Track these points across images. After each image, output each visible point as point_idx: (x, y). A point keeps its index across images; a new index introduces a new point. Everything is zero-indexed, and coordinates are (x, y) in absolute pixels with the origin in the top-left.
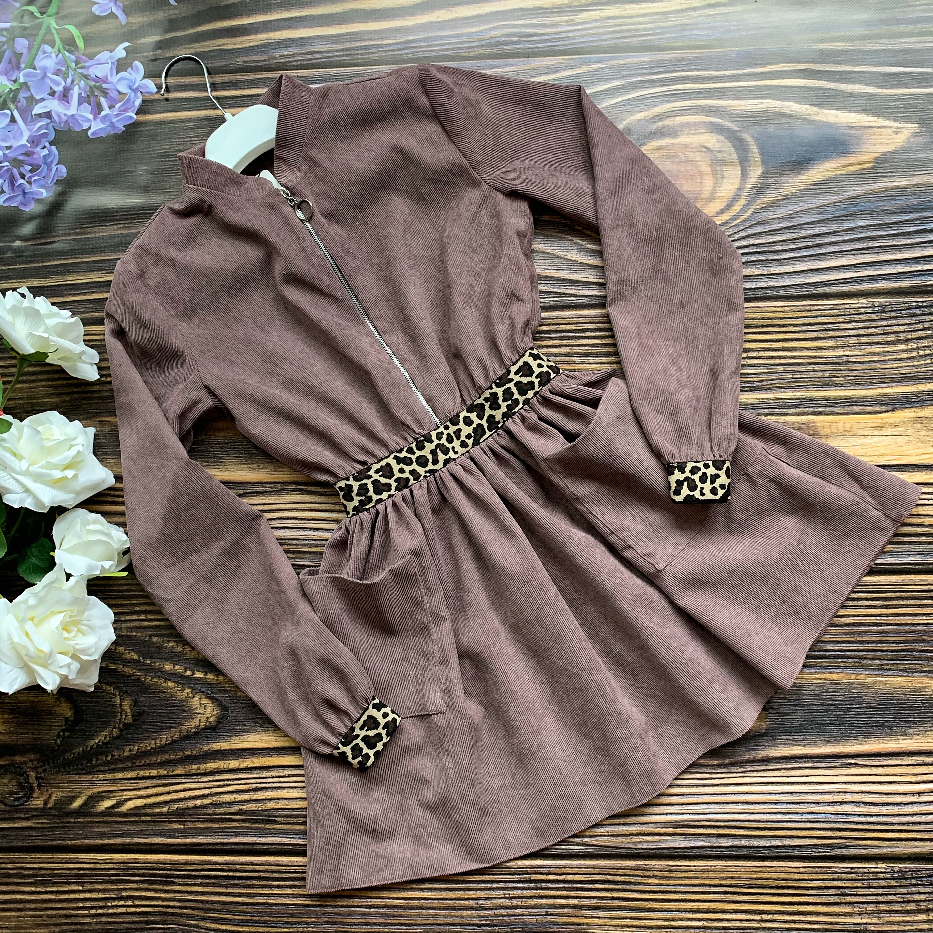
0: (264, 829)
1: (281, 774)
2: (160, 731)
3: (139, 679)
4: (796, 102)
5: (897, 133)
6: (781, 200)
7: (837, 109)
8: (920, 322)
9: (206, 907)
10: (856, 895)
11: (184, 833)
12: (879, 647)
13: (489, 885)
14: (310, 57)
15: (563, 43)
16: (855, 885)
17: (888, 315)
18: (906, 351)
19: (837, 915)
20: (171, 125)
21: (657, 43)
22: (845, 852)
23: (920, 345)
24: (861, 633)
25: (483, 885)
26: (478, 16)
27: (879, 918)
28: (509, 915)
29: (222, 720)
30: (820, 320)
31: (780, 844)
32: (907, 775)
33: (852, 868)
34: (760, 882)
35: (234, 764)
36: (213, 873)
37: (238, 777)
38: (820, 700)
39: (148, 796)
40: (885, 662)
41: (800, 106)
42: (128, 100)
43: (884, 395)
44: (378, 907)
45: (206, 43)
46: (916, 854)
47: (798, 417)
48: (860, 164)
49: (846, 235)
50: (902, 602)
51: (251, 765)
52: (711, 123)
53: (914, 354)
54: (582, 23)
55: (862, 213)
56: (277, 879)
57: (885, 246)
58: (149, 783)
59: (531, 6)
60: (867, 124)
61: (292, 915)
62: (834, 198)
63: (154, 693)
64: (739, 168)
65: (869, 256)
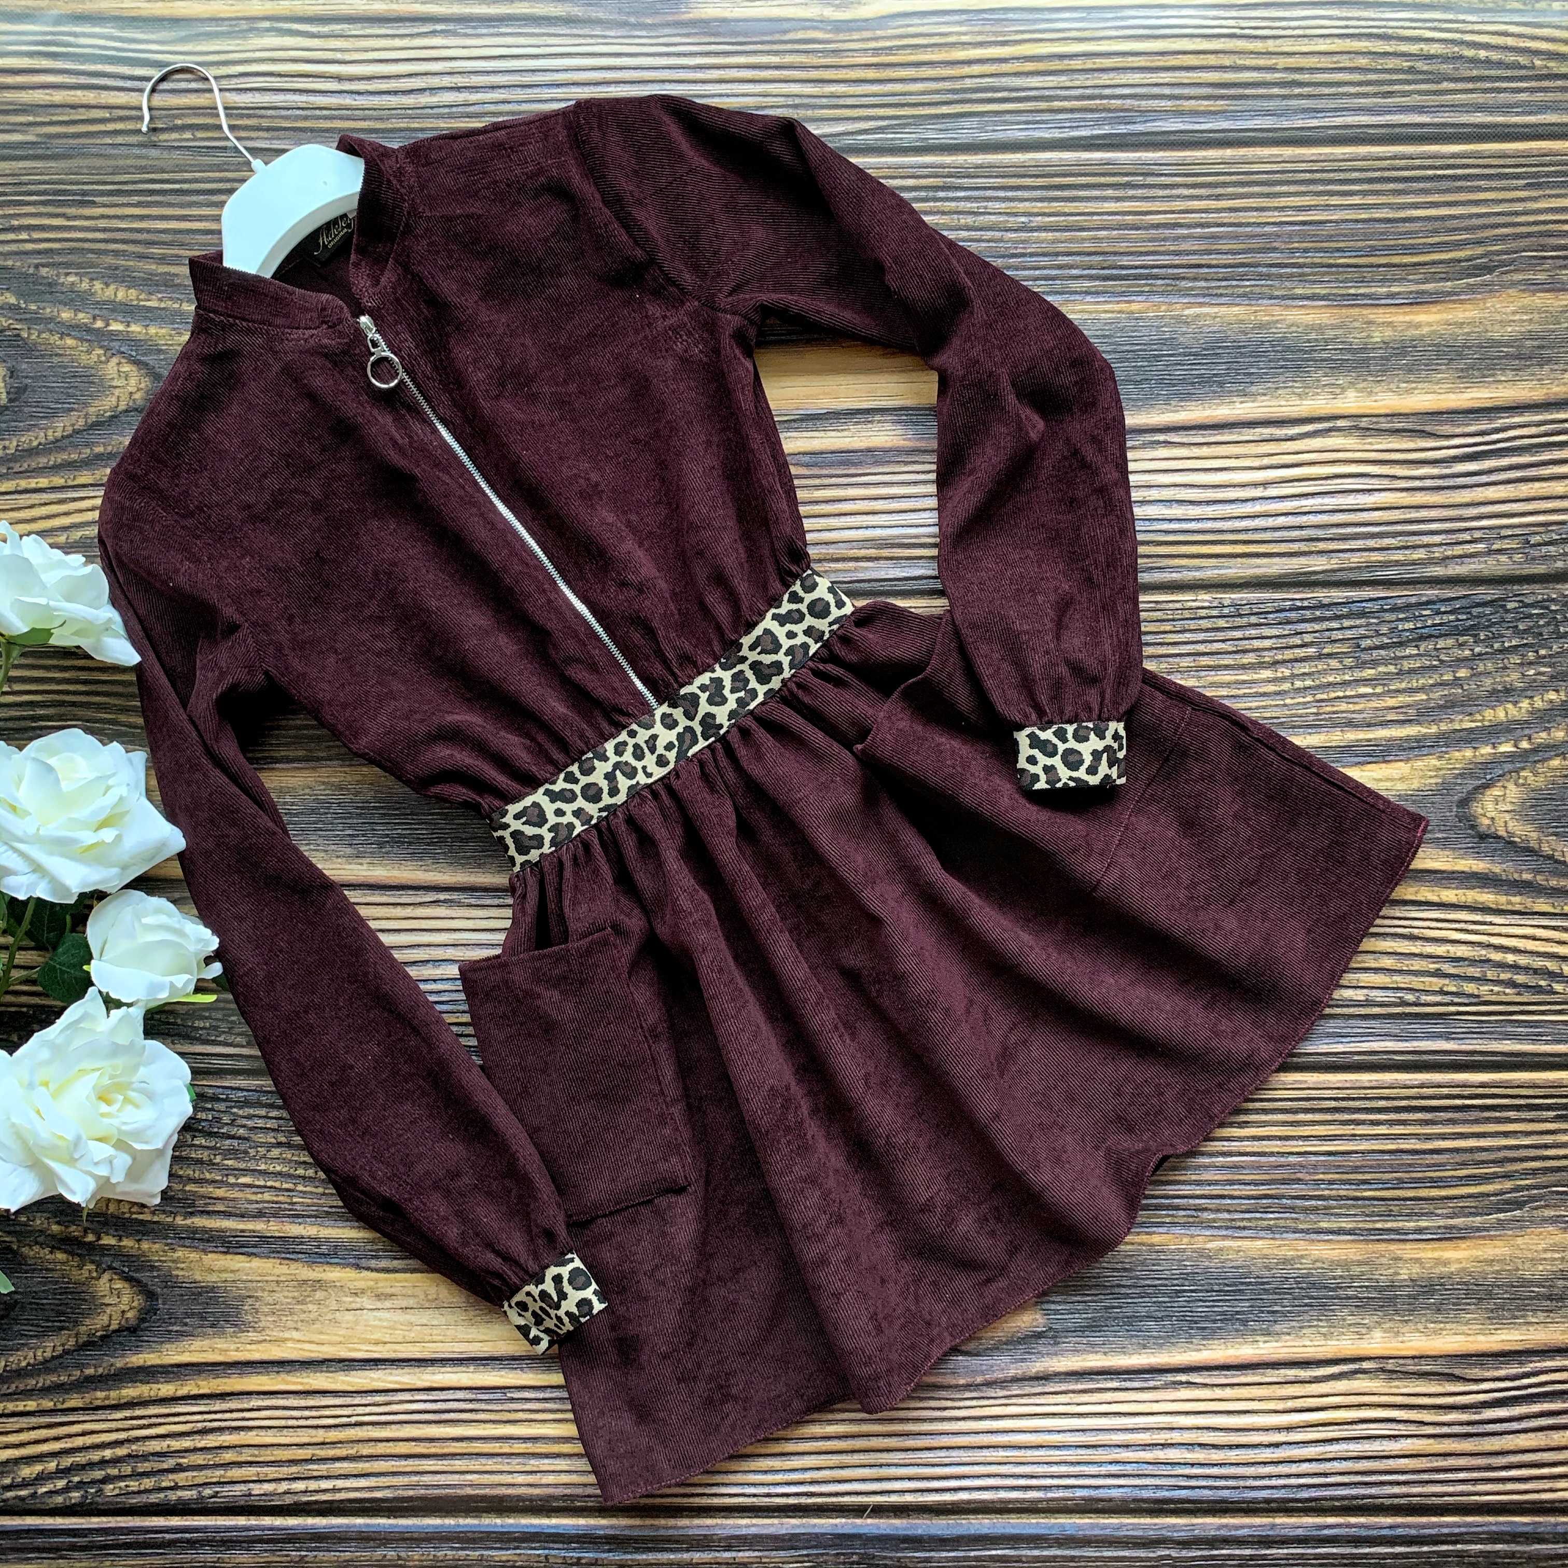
2: (53, 414)
3: (18, 335)
12: (1205, 259)
24: (1176, 238)
32: (1246, 456)
38: (1111, 344)
40: (1214, 284)
50: (1241, 190)
63: (43, 356)
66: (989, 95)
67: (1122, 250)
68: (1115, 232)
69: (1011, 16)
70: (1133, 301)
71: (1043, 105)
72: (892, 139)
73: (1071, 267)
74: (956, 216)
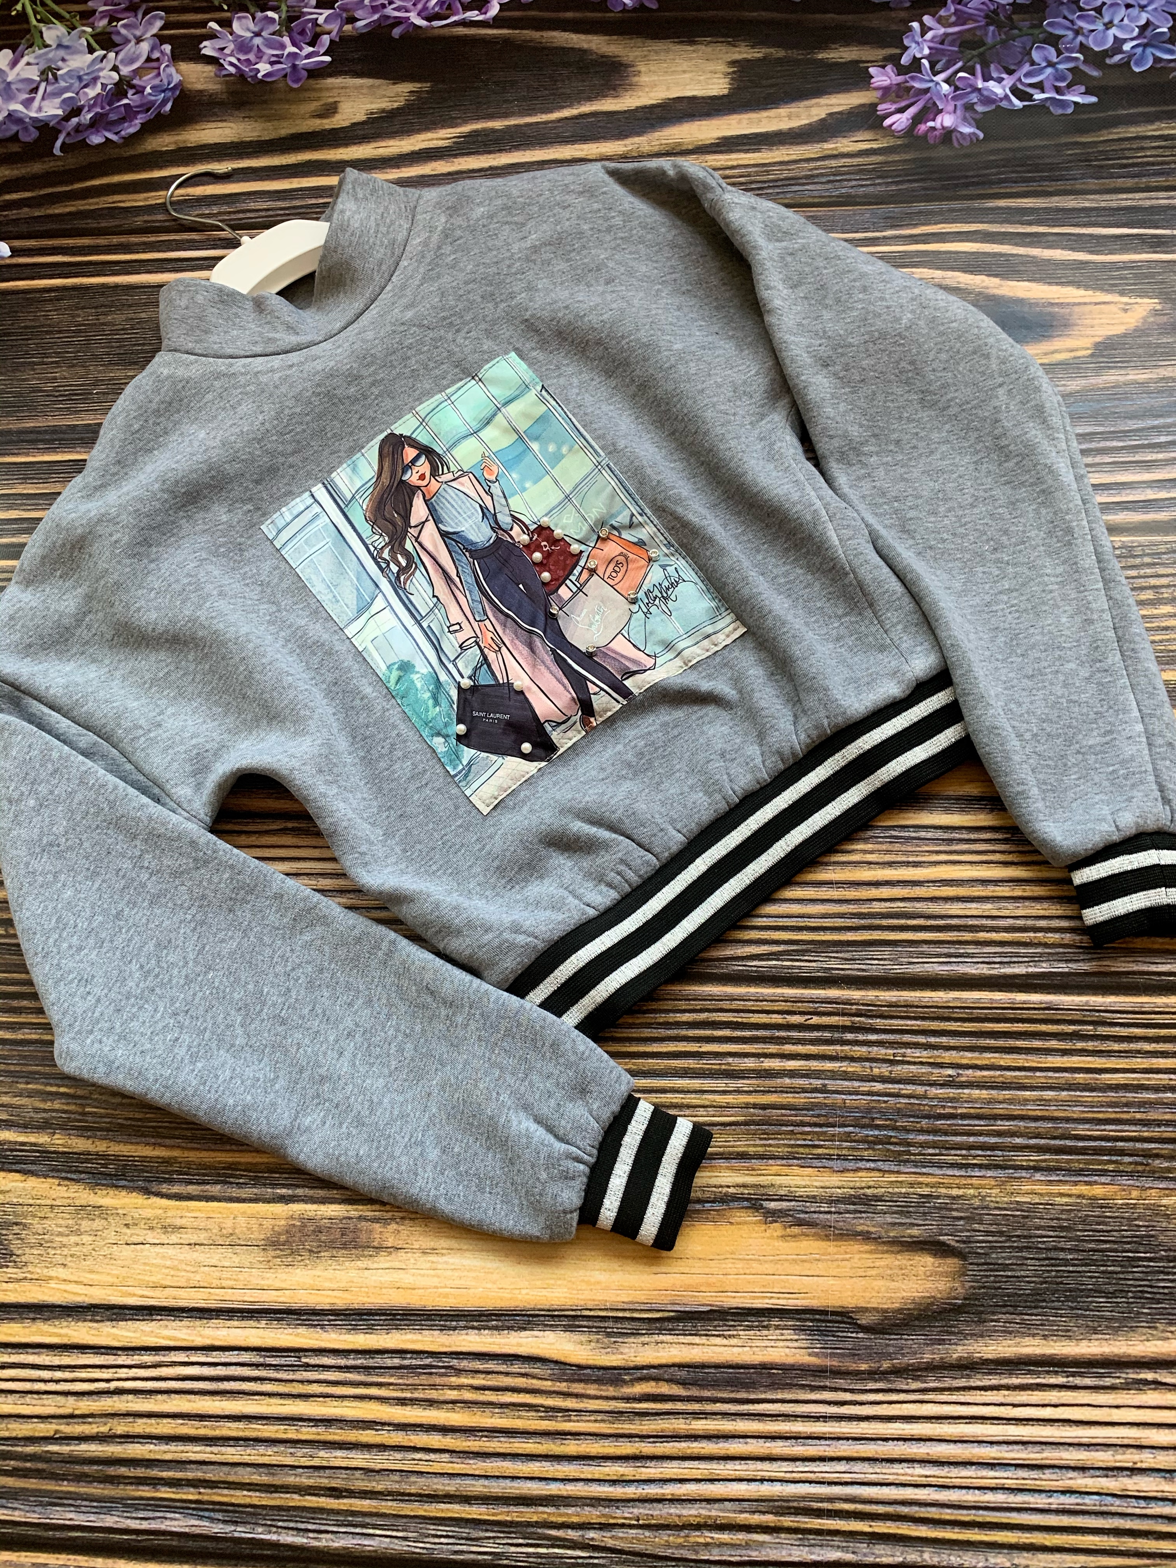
4: (965, 272)
5: (1126, 311)
7: (1028, 281)
17: (1138, 561)
24: (1142, 1104)
41: (972, 277)
45: (96, 200)
48: (1072, 351)
55: (1081, 417)
57: (1122, 463)
60: (1077, 301)
66: (902, 922)
67: (1075, 1116)
68: (1065, 1093)
69: (923, 834)
70: (1096, 1183)
71: (968, 936)
72: (788, 967)
73: (1013, 1134)
74: (867, 1064)
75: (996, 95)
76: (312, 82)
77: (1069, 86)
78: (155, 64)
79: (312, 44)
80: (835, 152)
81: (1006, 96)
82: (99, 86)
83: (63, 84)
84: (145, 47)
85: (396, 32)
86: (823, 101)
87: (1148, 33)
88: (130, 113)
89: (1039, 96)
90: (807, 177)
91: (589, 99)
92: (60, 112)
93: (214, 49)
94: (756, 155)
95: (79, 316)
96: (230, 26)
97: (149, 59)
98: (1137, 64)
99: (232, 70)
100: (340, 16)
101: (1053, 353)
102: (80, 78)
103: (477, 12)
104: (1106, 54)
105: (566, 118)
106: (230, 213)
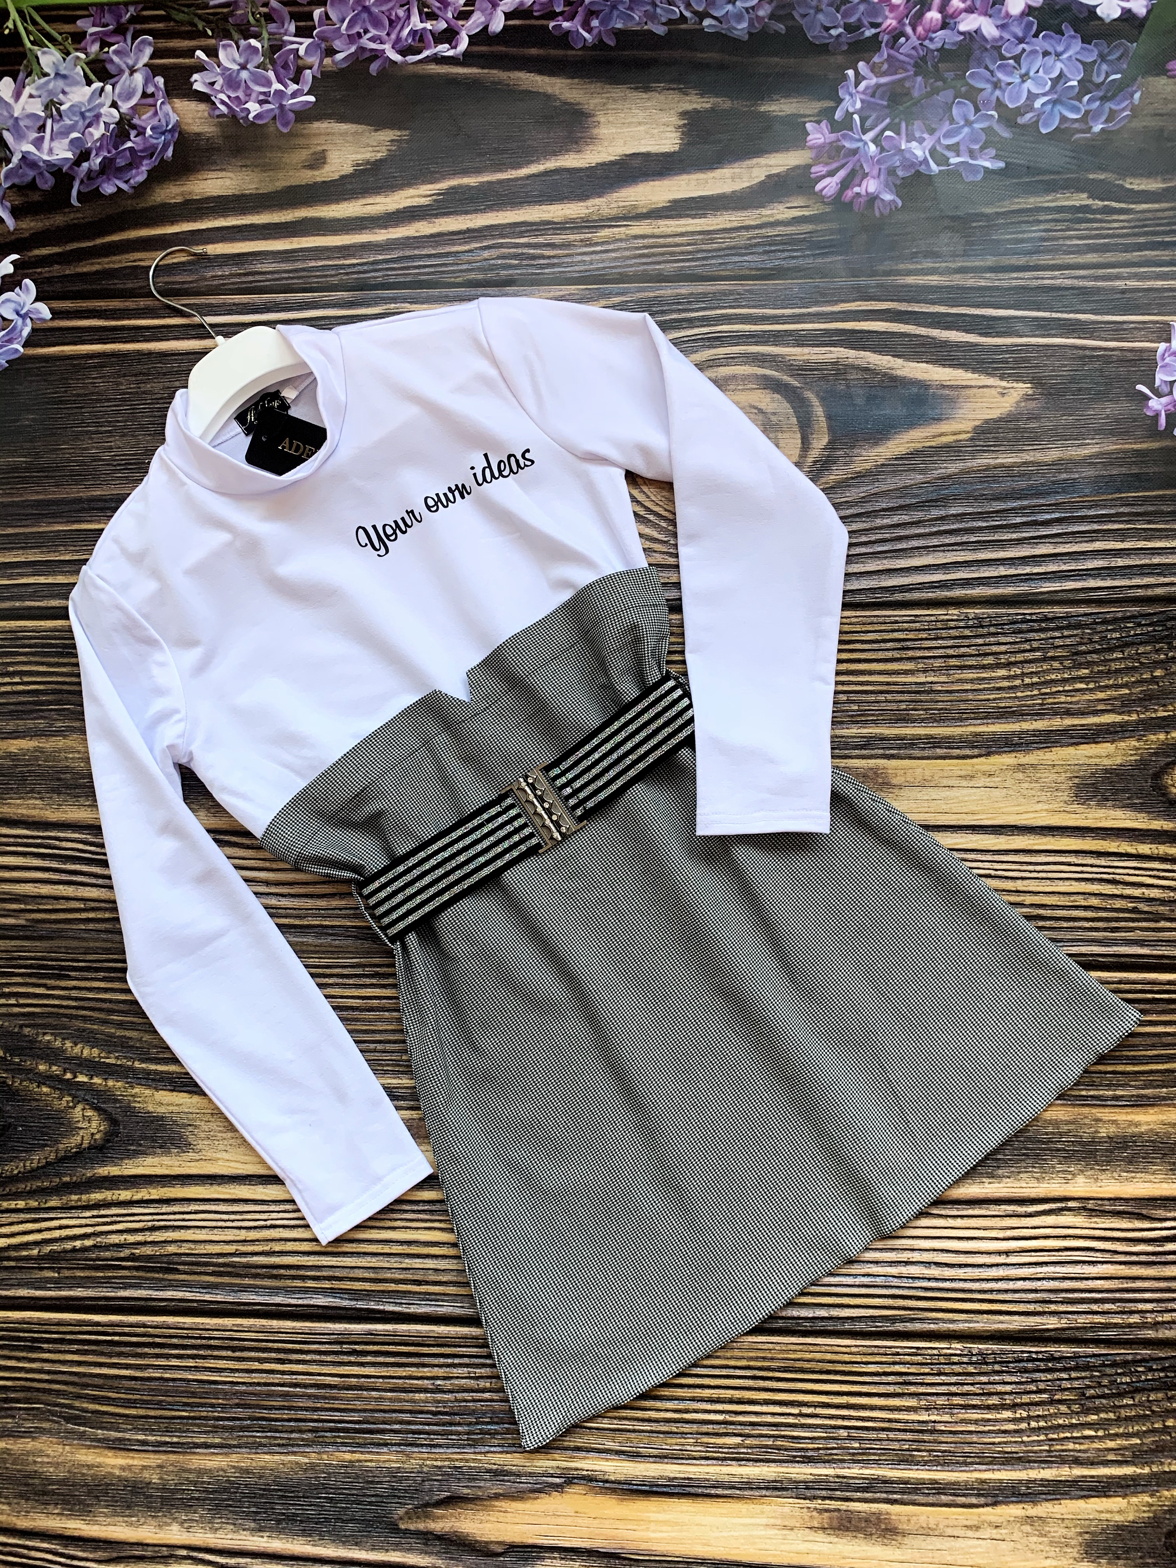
0: (163, 1279)
1: (186, 1210)
4: (875, 352)
5: (1003, 394)
6: (852, 478)
7: (927, 362)
8: (1027, 641)
9: (83, 1381)
10: (922, 1384)
11: (58, 1283)
13: (450, 1361)
14: (251, 278)
15: (577, 268)
16: (922, 1371)
17: (985, 630)
18: (1008, 678)
19: (898, 1409)
20: (68, 362)
21: (699, 271)
22: (910, 1327)
23: (1025, 671)
25: (442, 1360)
26: (469, 231)
27: (952, 1414)
28: (474, 1401)
29: (110, 1137)
30: (896, 635)
31: (826, 1315)
33: (918, 1348)
34: (798, 1364)
35: (125, 1195)
36: (93, 1337)
37: (130, 1211)
39: (13, 1235)
41: (880, 357)
42: (14, 328)
43: (977, 734)
44: (305, 1386)
45: (118, 258)
46: (1000, 1331)
47: (864, 761)
48: (955, 434)
49: (934, 525)
51: (147, 1197)
52: (765, 377)
53: (1018, 682)
54: (603, 243)
55: (956, 498)
56: (176, 1346)
57: (984, 542)
58: (14, 1217)
59: (538, 220)
60: (964, 383)
61: (194, 1394)
62: (919, 478)
64: (799, 436)
65: (962, 553)
75: (916, 157)
76: (300, 126)
77: (982, 148)
78: (150, 101)
79: (296, 81)
80: (772, 219)
81: (925, 159)
82: (102, 125)
83: (68, 122)
84: (139, 78)
85: (374, 68)
86: (762, 161)
87: (1059, 88)
88: (135, 159)
89: (954, 160)
90: (746, 247)
91: (554, 154)
92: (69, 155)
93: (204, 83)
94: (702, 221)
95: (122, 384)
96: (217, 56)
97: (145, 95)
98: (1046, 125)
99: (223, 108)
100: (318, 45)
101: (940, 436)
102: (82, 115)
103: (447, 46)
104: (1019, 112)
105: (534, 175)
106: (240, 275)
